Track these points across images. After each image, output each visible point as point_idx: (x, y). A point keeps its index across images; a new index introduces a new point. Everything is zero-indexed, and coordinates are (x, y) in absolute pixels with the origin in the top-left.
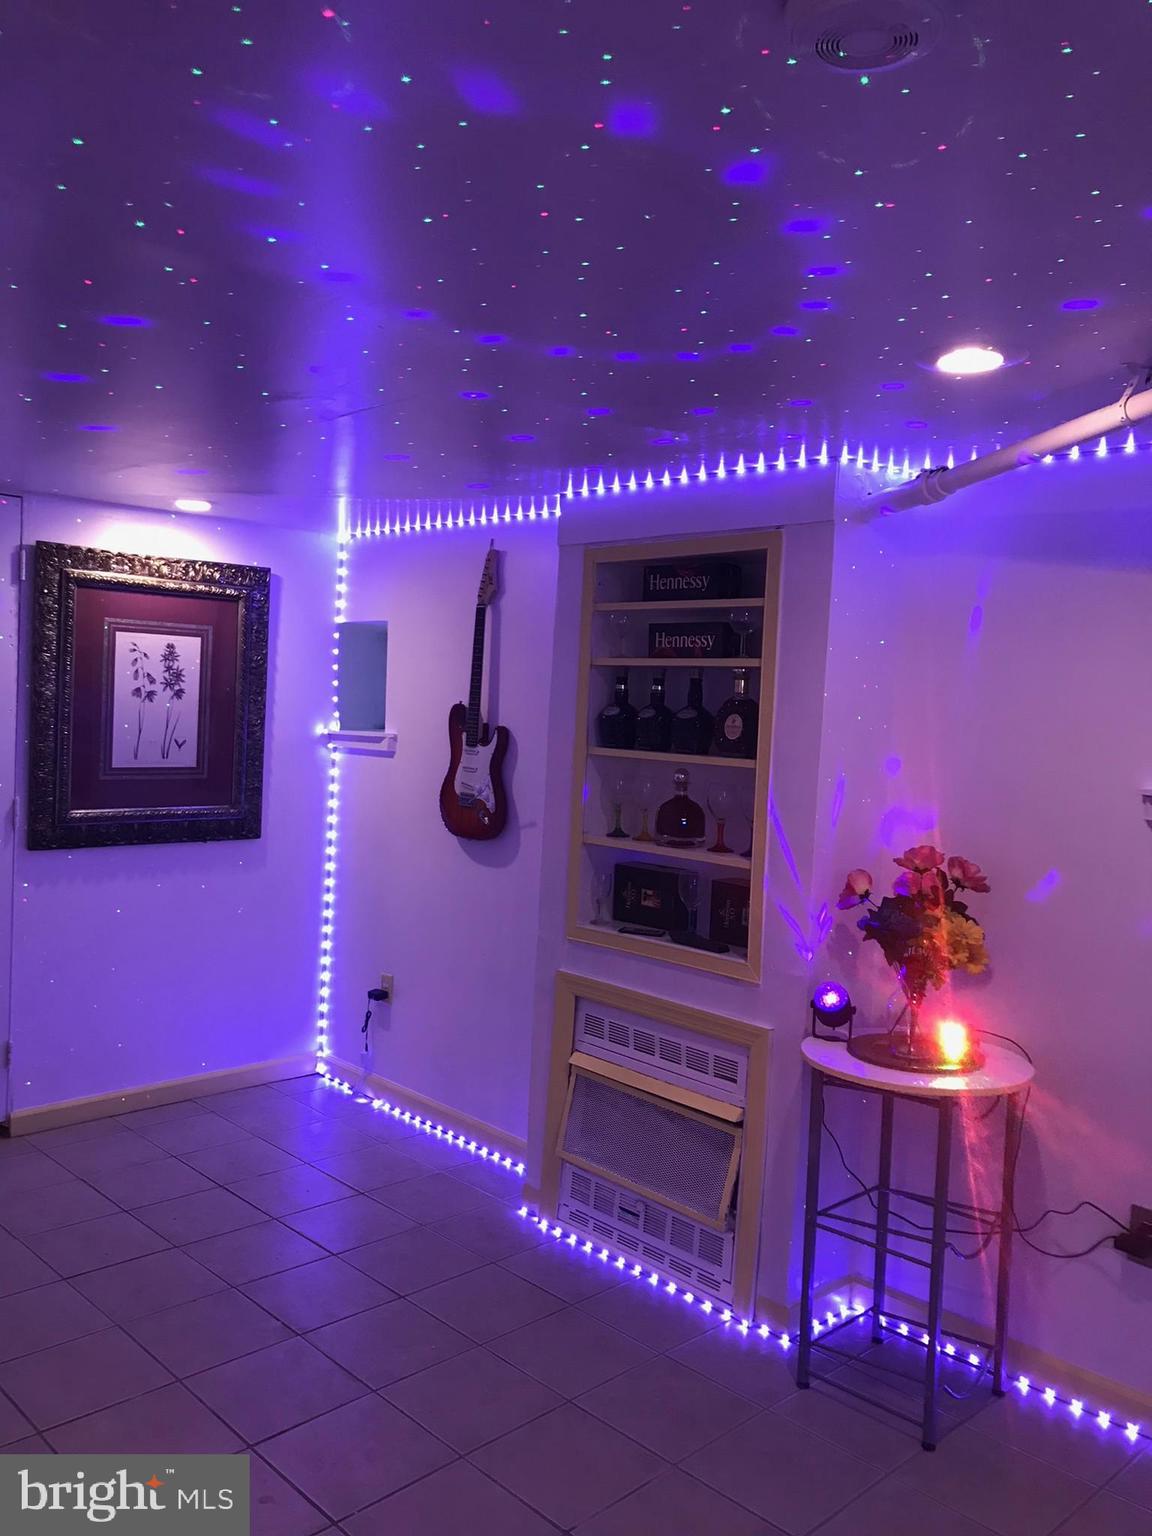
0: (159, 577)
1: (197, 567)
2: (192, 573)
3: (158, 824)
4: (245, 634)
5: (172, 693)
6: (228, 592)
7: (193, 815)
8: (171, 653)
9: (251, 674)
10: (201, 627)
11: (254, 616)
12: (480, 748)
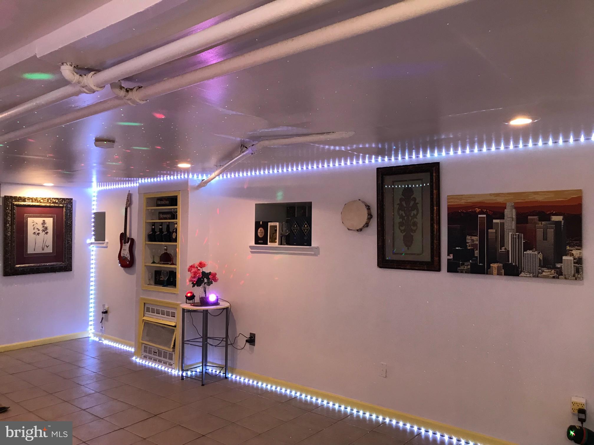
0: (40, 203)
1: (51, 199)
2: (50, 201)
3: (41, 268)
4: (65, 216)
5: (45, 233)
6: (60, 205)
7: (52, 265)
8: (44, 222)
9: (68, 227)
10: (53, 215)
11: (68, 211)
12: (126, 244)
